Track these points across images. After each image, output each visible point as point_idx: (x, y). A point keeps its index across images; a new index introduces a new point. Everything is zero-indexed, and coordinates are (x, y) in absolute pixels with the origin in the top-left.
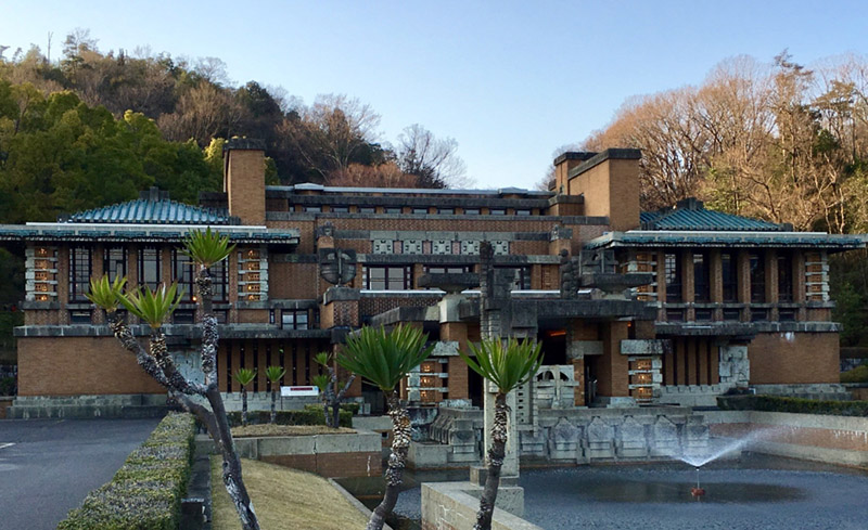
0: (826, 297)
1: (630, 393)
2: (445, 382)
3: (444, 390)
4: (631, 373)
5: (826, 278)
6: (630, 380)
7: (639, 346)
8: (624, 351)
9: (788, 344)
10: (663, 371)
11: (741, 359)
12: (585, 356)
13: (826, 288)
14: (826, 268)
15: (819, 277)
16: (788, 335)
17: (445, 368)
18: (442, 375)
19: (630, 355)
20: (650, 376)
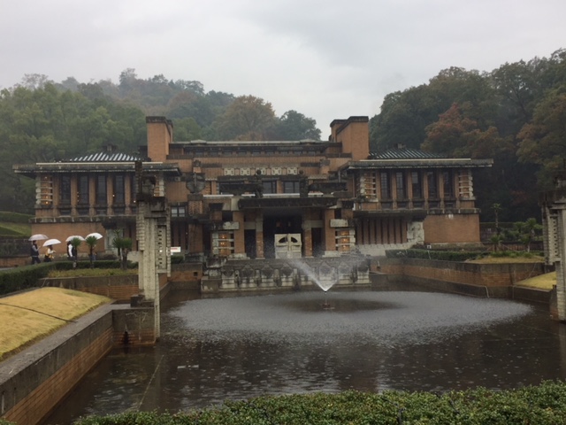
0: (471, 194)
1: (337, 249)
2: (232, 244)
3: (231, 248)
4: (337, 237)
5: (471, 184)
6: (337, 241)
7: (341, 223)
8: (332, 226)
9: (450, 220)
10: (356, 236)
11: (419, 229)
12: (312, 229)
13: (471, 189)
14: (471, 178)
15: (467, 183)
16: (450, 216)
17: (232, 237)
18: (230, 240)
19: (336, 228)
20: (349, 239)
